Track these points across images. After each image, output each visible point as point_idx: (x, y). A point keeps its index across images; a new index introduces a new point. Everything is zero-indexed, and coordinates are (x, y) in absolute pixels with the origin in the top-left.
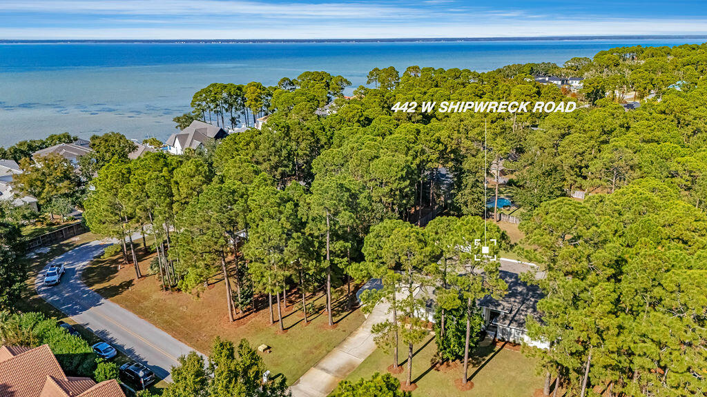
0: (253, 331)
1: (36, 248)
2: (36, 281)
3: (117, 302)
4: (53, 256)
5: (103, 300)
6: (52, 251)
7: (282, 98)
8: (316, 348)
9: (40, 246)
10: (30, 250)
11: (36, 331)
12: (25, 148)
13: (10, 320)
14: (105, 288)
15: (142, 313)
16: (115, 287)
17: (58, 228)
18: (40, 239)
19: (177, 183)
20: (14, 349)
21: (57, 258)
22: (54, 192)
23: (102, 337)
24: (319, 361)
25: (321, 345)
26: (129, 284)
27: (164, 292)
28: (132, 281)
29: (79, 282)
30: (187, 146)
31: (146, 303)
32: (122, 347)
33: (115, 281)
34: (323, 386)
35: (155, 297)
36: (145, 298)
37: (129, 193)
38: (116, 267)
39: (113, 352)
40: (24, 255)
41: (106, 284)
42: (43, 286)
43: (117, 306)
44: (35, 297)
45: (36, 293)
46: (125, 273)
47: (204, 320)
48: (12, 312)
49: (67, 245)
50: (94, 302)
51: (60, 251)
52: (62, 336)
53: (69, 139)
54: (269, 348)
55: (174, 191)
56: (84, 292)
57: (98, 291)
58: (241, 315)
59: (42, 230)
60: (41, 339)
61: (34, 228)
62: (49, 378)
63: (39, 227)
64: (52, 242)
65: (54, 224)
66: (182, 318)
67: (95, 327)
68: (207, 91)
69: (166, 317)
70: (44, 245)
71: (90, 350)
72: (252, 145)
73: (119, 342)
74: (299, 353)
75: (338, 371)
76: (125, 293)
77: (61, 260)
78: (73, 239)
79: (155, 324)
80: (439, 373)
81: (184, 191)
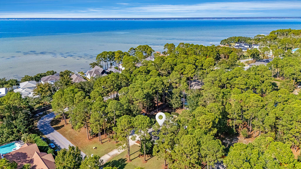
0: (93, 143)
1: (39, 112)
2: (38, 124)
3: (59, 131)
4: (43, 116)
5: (55, 131)
6: (43, 114)
7: (125, 59)
8: (109, 149)
9: (40, 112)
10: (37, 113)
11: (34, 139)
12: (39, 76)
13: (28, 136)
14: (56, 127)
15: (64, 135)
16: (59, 127)
17: (46, 106)
18: (40, 110)
19: (75, 98)
20: (28, 144)
21: (44, 116)
22: (45, 95)
23: (53, 142)
24: (108, 153)
25: (111, 148)
26: (63, 126)
27: (72, 129)
28: (64, 125)
29: (49, 124)
30: (92, 76)
31: (67, 132)
32: (57, 145)
33: (59, 125)
34: (107, 159)
35: (69, 130)
36: (67, 131)
37: (62, 101)
38: (61, 120)
39: (54, 146)
40: (35, 115)
41: (56, 126)
42: (39, 125)
43: (58, 133)
44: (37, 128)
45: (37, 127)
46: (62, 122)
47: (81, 138)
48: (29, 134)
49: (48, 112)
50: (52, 131)
51: (45, 114)
52: (41, 141)
53: (53, 73)
54: (96, 148)
55: (74, 101)
56: (50, 128)
57: (54, 128)
58: (91, 138)
59: (41, 106)
60: (36, 141)
61: (39, 105)
62: (36, 152)
63: (40, 105)
64: (43, 111)
65: (45, 104)
66: (75, 138)
67: (51, 139)
68: (102, 54)
69: (71, 137)
70: (41, 111)
71: (47, 145)
72: (105, 82)
73: (57, 144)
74: (104, 150)
75: (112, 156)
76: (62, 129)
77: (45, 117)
78: (50, 110)
79: (68, 139)
80: (140, 158)
81: (77, 101)
